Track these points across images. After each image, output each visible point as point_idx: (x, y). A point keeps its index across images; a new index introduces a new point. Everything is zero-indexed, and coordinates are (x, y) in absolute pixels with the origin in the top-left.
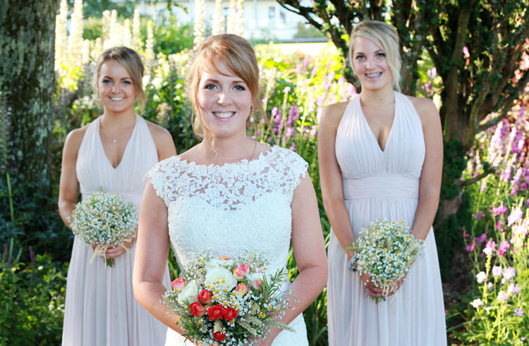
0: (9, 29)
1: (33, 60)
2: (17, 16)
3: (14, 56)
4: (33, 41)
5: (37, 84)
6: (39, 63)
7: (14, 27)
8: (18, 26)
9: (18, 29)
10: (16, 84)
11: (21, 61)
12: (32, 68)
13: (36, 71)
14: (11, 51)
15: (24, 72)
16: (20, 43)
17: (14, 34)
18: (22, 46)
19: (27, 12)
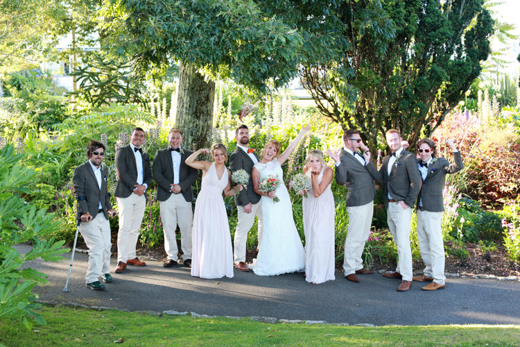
0: (196, 115)
1: (205, 129)
2: (200, 109)
3: (198, 127)
4: (206, 120)
5: (206, 140)
6: (207, 130)
7: (198, 114)
9: (200, 116)
10: (198, 140)
11: (201, 129)
12: (205, 133)
13: (206, 134)
14: (197, 125)
15: (202, 134)
16: (201, 122)
17: (198, 118)
18: (201, 123)
19: (204, 108)
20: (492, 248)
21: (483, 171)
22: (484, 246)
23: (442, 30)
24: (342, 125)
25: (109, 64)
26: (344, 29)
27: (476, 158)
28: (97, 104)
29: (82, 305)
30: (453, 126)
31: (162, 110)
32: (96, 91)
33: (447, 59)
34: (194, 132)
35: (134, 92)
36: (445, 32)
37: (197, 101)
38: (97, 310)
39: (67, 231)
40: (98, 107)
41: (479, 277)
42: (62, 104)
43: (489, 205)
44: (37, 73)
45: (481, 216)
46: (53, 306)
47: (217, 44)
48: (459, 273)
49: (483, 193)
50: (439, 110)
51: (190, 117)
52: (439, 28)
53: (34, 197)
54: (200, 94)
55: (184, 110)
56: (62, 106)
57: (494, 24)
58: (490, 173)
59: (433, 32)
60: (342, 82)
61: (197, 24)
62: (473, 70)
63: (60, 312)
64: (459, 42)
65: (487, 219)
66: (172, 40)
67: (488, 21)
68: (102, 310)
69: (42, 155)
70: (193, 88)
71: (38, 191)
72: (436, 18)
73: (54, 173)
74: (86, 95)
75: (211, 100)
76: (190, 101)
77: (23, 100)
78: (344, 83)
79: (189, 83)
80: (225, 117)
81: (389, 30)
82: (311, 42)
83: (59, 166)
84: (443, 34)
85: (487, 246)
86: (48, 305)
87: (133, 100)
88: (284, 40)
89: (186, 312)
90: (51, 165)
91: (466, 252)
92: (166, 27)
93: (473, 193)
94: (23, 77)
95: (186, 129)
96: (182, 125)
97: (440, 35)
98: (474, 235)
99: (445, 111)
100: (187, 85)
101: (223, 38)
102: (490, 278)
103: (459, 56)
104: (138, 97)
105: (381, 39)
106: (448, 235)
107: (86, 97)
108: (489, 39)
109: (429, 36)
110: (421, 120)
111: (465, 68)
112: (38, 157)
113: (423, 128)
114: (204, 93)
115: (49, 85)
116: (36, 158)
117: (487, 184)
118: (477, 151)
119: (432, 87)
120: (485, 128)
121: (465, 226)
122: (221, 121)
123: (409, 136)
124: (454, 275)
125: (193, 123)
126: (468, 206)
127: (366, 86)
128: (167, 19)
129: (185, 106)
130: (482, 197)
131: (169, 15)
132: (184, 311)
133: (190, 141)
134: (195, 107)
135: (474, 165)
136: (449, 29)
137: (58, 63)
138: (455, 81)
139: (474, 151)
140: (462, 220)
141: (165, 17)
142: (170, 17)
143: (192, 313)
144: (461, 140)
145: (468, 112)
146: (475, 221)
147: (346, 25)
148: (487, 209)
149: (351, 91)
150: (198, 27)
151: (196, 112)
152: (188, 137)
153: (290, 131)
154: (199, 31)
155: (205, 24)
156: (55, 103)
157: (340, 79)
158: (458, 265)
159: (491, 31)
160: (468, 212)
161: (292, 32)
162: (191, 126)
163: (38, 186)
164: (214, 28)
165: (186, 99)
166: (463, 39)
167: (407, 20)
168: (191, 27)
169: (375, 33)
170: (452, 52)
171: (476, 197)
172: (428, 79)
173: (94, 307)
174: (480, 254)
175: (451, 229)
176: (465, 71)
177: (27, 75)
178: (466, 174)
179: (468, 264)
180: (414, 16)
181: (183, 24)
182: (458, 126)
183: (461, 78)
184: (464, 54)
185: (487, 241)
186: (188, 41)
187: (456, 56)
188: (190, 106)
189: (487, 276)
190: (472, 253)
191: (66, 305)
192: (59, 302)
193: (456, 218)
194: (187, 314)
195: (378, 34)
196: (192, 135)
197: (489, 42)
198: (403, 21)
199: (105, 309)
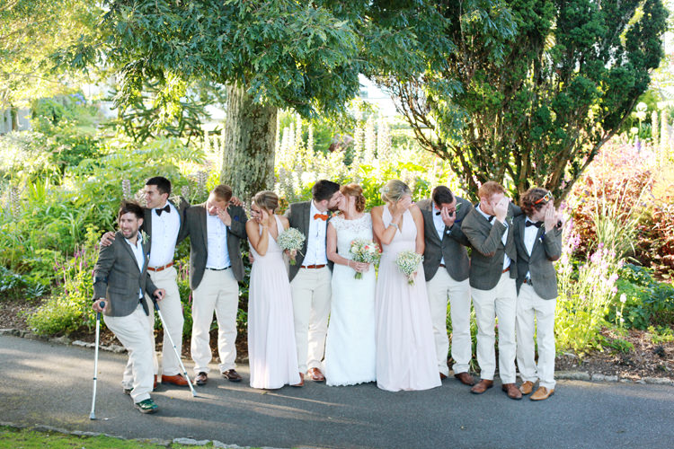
0: (250, 152)
1: (264, 171)
2: (256, 144)
3: (253, 169)
4: (264, 159)
6: (267, 173)
7: (253, 151)
8: (256, 150)
9: (255, 153)
10: (254, 187)
11: (257, 172)
12: (263, 177)
13: (265, 178)
14: (251, 166)
15: (258, 179)
16: (257, 161)
17: (253, 156)
18: (257, 163)
19: (261, 142)
20: (668, 338)
21: (658, 225)
22: (656, 335)
23: (589, 25)
24: (451, 163)
25: (156, 85)
26: (446, 25)
27: (648, 207)
28: (140, 138)
29: (59, 430)
30: (617, 163)
31: (220, 145)
32: (140, 122)
33: (599, 67)
34: (247, 175)
35: (191, 122)
36: (594, 27)
37: (251, 133)
38: (79, 436)
39: (67, 316)
40: (141, 142)
41: (647, 382)
42: (95, 139)
43: (667, 273)
44: (79, 100)
45: (653, 291)
46: (18, 430)
47: (226, 45)
48: (619, 375)
49: (658, 257)
50: (591, 140)
51: (241, 154)
52: (586, 22)
53: (34, 267)
54: (255, 123)
55: (234, 145)
56: (96, 142)
57: (667, 17)
58: (668, 228)
59: (577, 29)
60: (442, 102)
61: (199, 17)
62: (636, 83)
63: (26, 440)
64: (617, 43)
65: (661, 295)
66: (157, 41)
67: (660, 12)
68: (87, 437)
69: (53, 209)
70: (245, 115)
71: (38, 260)
72: (582, 8)
73: (67, 233)
74: (126, 128)
75: (272, 131)
76: (242, 133)
77: (42, 134)
78: (445, 104)
79: (239, 108)
80: (304, 154)
81: (507, 23)
82: (381, 42)
83: (74, 224)
84: (592, 30)
85: (660, 334)
86: (12, 429)
87: (189, 132)
88: (324, 37)
89: (206, 441)
90: (62, 223)
91: (630, 344)
92: (147, 22)
93: (644, 256)
94: (60, 104)
95: (236, 172)
96: (231, 166)
97: (587, 33)
98: (643, 319)
99: (599, 141)
100: (238, 110)
101: (236, 37)
102: (664, 383)
103: (618, 63)
104: (196, 128)
105: (495, 37)
106: (603, 320)
107: (126, 130)
108: (661, 38)
109: (571, 33)
110: (563, 155)
111: (624, 78)
112: (47, 212)
113: (568, 167)
114: (260, 121)
115: (93, 115)
116: (44, 213)
117: (664, 244)
118: (650, 197)
119: (576, 107)
120: (662, 164)
121: (628, 304)
122: (300, 159)
123: (546, 178)
124: (610, 378)
125: (247, 163)
126: (635, 275)
127: (481, 108)
128: (150, 11)
129: (235, 139)
130: (657, 261)
131: (151, 5)
132: (203, 439)
133: (242, 188)
134: (248, 141)
135: (646, 217)
136: (601, 24)
137: (97, 85)
138: (611, 98)
139: (645, 197)
140: (623, 298)
141: (146, 7)
142: (154, 7)
143: (214, 441)
144: (626, 181)
145: (639, 143)
146: (644, 297)
147: (448, 20)
148: (663, 279)
149: (455, 115)
150: (200, 21)
151: (250, 149)
152: (239, 182)
153: (387, 173)
154: (201, 28)
155: (211, 16)
156: (87, 138)
157: (440, 98)
158: (616, 363)
159: (663, 28)
160: (634, 285)
161: (340, 24)
162: (244, 167)
163: (38, 252)
164: (224, 23)
165: (236, 130)
166: (623, 38)
167: (539, 13)
168: (190, 22)
169: (485, 28)
170: (607, 58)
171: (646, 262)
172: (571, 96)
173: (76, 432)
174: (650, 346)
175: (607, 310)
176: (625, 83)
177: (65, 102)
178: (633, 229)
179: (631, 362)
180: (549, 6)
181: (174, 19)
182: (625, 162)
183: (620, 94)
184: (625, 61)
185: (660, 328)
186: (183, 43)
187: (614, 62)
188: (241, 140)
189: (660, 380)
190: (638, 345)
191: (37, 430)
192: (31, 422)
193: (614, 295)
194: (207, 445)
195: (490, 32)
196: (245, 180)
197: (661, 42)
198: (533, 13)
199: (91, 436)
